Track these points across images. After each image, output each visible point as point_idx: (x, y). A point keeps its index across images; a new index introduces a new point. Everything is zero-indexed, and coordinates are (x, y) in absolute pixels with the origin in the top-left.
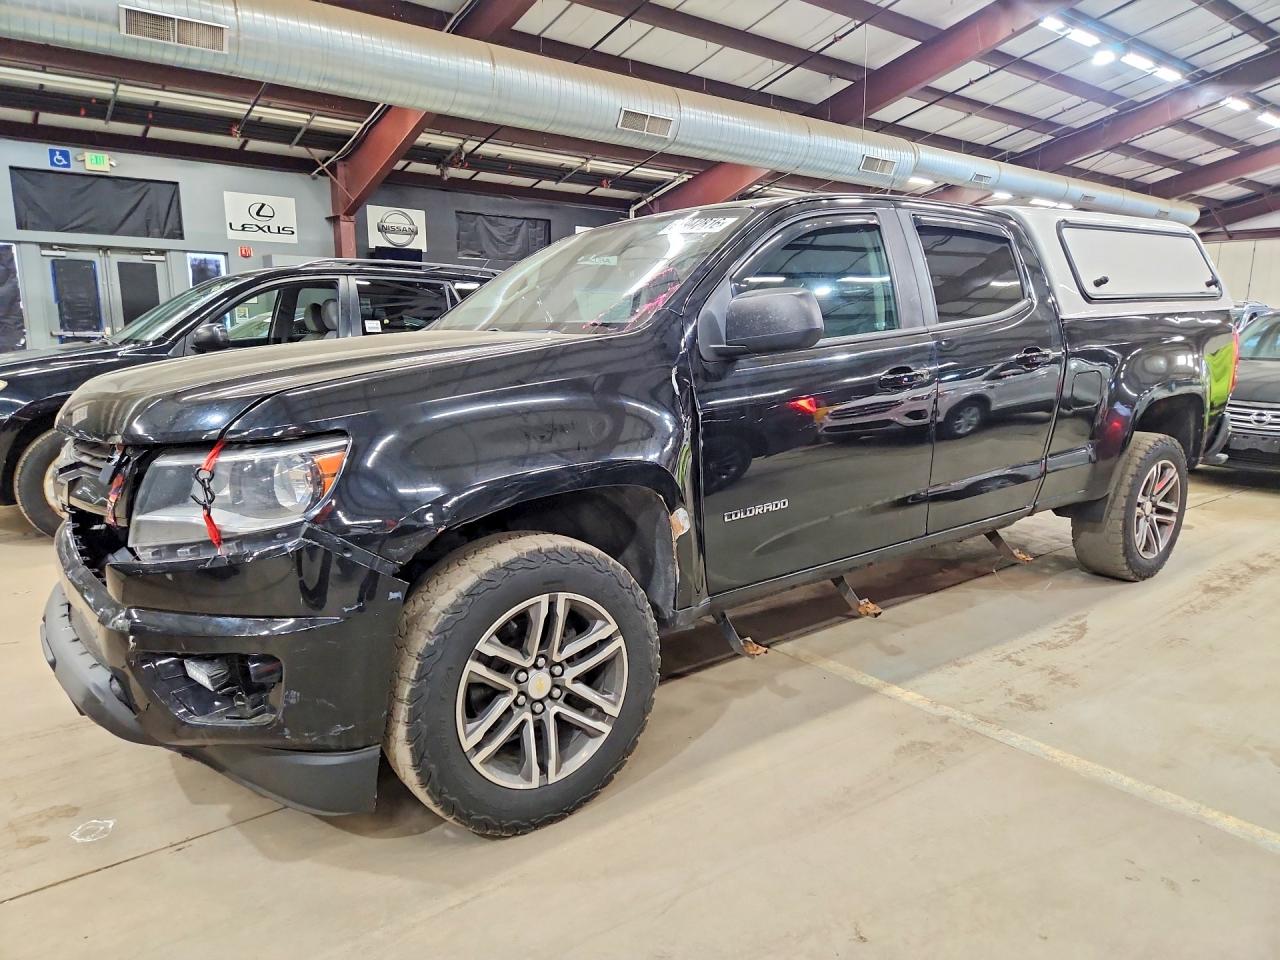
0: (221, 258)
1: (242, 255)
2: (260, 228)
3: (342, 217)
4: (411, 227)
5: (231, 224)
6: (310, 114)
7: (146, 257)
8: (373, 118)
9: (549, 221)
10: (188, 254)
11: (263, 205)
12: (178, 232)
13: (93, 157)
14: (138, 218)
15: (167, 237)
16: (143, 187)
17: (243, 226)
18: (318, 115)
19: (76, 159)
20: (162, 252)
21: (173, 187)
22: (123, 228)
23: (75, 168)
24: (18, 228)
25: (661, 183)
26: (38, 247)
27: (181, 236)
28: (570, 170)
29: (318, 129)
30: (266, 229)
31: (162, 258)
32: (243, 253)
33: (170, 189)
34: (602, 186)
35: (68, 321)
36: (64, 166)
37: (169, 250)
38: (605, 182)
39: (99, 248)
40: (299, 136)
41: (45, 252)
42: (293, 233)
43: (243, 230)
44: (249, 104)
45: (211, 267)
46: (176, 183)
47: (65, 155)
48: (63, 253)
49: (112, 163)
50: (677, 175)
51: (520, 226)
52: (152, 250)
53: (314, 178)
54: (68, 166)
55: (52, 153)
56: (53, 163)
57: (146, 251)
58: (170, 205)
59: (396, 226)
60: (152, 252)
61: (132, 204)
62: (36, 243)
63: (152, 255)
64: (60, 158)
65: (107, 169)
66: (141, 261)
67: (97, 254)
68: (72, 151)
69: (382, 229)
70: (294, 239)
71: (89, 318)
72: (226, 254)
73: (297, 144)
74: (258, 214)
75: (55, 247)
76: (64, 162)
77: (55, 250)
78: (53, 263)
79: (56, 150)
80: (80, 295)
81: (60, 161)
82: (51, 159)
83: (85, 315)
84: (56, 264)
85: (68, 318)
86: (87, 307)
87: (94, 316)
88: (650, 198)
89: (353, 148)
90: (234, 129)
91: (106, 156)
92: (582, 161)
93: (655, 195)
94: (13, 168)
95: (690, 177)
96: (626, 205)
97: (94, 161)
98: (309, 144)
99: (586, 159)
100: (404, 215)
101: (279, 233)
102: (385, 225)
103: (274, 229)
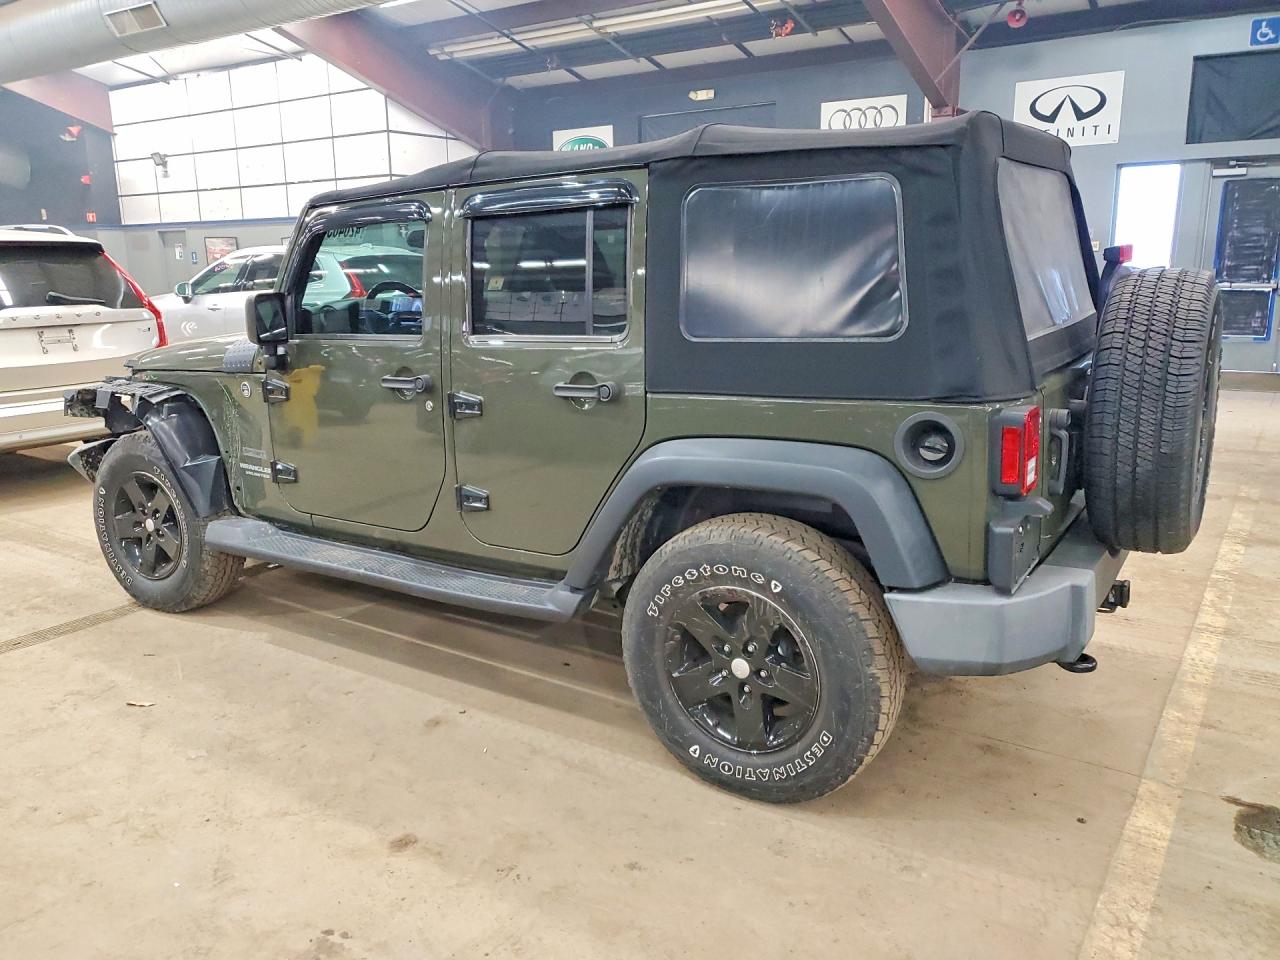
24: (1188, 143)
26: (1209, 166)
35: (1229, 268)
36: (1270, 41)
41: (1217, 172)
47: (1275, 24)
48: (1243, 171)
55: (1257, 25)
56: (1254, 41)
62: (1207, 160)
64: (1264, 29)
71: (1261, 263)
75: (1232, 163)
76: (1272, 36)
77: (1234, 167)
78: (1227, 184)
79: (1263, 21)
80: (1255, 230)
81: (1264, 35)
82: (1254, 34)
83: (1252, 260)
84: (1230, 187)
85: (1228, 263)
86: (1262, 247)
87: (1269, 260)
94: (1199, 59)
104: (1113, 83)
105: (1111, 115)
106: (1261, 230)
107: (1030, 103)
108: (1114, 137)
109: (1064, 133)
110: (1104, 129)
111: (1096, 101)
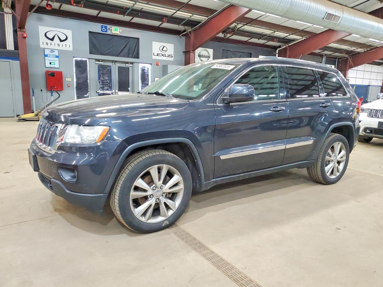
0: (149, 66)
1: (156, 65)
2: (163, 55)
3: (191, 51)
5: (154, 53)
6: (192, 14)
7: (127, 65)
8: (213, 16)
9: (251, 54)
10: (140, 64)
11: (164, 47)
12: (137, 56)
13: (115, 29)
14: (126, 50)
15: (134, 58)
16: (128, 39)
17: (157, 54)
18: (195, 14)
19: (109, 29)
20: (132, 63)
21: (137, 39)
22: (121, 54)
23: (109, 32)
24: (90, 54)
25: (293, 40)
26: (95, 60)
27: (138, 58)
28: (266, 35)
29: (194, 20)
30: (164, 55)
31: (131, 65)
33: (136, 40)
34: (274, 41)
35: (101, 87)
36: (105, 32)
37: (134, 62)
38: (275, 39)
39: (113, 61)
40: (184, 22)
41: (96, 62)
42: (172, 57)
43: (157, 55)
44: (176, 10)
45: (146, 69)
46: (138, 39)
47: (106, 27)
48: (102, 63)
49: (121, 31)
50: (301, 37)
51: (242, 55)
52: (129, 62)
53: (180, 37)
54: (106, 31)
56: (102, 31)
57: (127, 63)
58: (136, 46)
59: (204, 54)
60: (129, 63)
61: (124, 46)
62: (94, 59)
63: (129, 64)
64: (104, 28)
65: (118, 33)
66: (125, 66)
67: (112, 63)
68: (108, 26)
69: (200, 56)
70: (172, 59)
71: (108, 86)
72: (151, 64)
73: (181, 25)
74: (162, 50)
75: (100, 61)
76: (105, 30)
77: (100, 62)
78: (98, 66)
79: (103, 26)
80: (106, 78)
81: (104, 30)
82: (102, 29)
83: (106, 85)
84: (99, 66)
85: (101, 86)
86: (107, 82)
87: (109, 86)
88: (287, 46)
89: (200, 27)
90: (164, 19)
91: (119, 28)
92: (273, 32)
93: (289, 45)
94: (89, 32)
95: (305, 38)
96: (275, 48)
97: (115, 30)
98: (184, 25)
99: (274, 31)
100: (207, 51)
101: (168, 57)
102: (200, 54)
103: (167, 55)
104: (69, 33)
105: (69, 42)
106: (107, 78)
107: (45, 33)
108: (71, 49)
109: (56, 45)
110: (68, 46)
111: (65, 38)
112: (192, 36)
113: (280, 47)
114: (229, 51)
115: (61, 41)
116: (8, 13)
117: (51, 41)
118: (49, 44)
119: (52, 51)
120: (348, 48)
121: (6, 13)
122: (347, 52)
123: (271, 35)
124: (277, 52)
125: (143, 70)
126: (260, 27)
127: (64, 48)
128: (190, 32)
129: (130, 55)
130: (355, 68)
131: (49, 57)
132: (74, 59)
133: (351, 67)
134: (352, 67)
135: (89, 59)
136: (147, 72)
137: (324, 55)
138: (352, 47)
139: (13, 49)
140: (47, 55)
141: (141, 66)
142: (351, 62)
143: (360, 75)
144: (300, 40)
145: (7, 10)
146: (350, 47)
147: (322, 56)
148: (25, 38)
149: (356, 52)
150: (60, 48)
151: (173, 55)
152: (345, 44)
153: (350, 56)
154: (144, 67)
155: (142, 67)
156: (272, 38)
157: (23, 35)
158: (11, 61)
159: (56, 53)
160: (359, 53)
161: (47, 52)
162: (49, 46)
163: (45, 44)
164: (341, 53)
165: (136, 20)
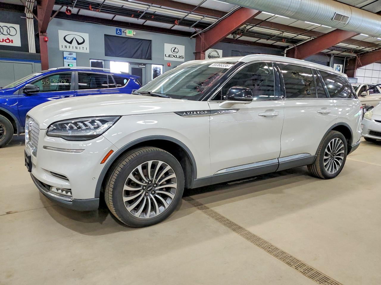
0: (161, 67)
1: (168, 66)
2: (174, 56)
3: (202, 52)
4: (218, 56)
5: (166, 54)
6: (203, 16)
7: (140, 66)
8: (224, 18)
11: (176, 48)
12: (150, 57)
13: (129, 31)
14: (139, 52)
15: (146, 59)
16: (141, 41)
17: (169, 55)
18: (206, 17)
19: (124, 32)
20: (145, 64)
21: (150, 42)
22: (135, 55)
23: (123, 35)
24: (105, 56)
25: (301, 40)
27: (150, 59)
28: (275, 36)
29: (205, 22)
30: (175, 56)
31: (144, 66)
32: (169, 65)
34: (283, 42)
36: (120, 34)
37: (147, 64)
38: (283, 40)
40: (195, 24)
42: (183, 58)
43: (169, 57)
44: (187, 13)
45: (158, 70)
47: (120, 30)
49: (134, 34)
50: (309, 37)
53: (191, 39)
54: (121, 34)
55: (117, 30)
56: (117, 34)
57: (140, 64)
58: (148, 48)
60: (142, 64)
61: (137, 48)
65: (132, 35)
66: (138, 67)
68: (123, 29)
69: (210, 57)
70: (183, 60)
72: (163, 65)
73: (193, 27)
74: (174, 51)
82: (116, 32)
88: (295, 46)
89: (211, 28)
90: (176, 22)
91: (132, 31)
92: (281, 32)
93: (297, 45)
94: (105, 35)
95: (314, 38)
96: (283, 48)
97: (129, 33)
98: (196, 27)
99: (283, 32)
100: (217, 52)
101: (179, 58)
102: (210, 55)
103: (178, 57)
104: (86, 36)
105: (86, 45)
107: (64, 36)
108: (88, 51)
109: (74, 48)
110: (85, 49)
111: (82, 41)
112: (202, 38)
113: (288, 47)
114: (238, 51)
115: (79, 44)
116: (30, 18)
117: (70, 45)
118: (68, 47)
119: (70, 54)
120: (356, 48)
121: (28, 18)
122: (356, 51)
123: (279, 35)
124: (285, 52)
125: (155, 71)
126: (269, 28)
127: (81, 51)
128: (200, 34)
129: (143, 57)
130: (364, 67)
131: (67, 59)
132: (91, 61)
133: (359, 66)
134: (361, 66)
135: (104, 60)
136: (159, 72)
137: (332, 54)
138: (360, 46)
139: (35, 52)
140: (66, 57)
141: (153, 66)
142: (359, 61)
143: (368, 73)
144: (308, 40)
145: (29, 15)
146: (358, 47)
147: (329, 55)
148: (46, 41)
149: (364, 51)
150: (78, 51)
151: (184, 56)
152: (353, 44)
153: (358, 55)
154: (157, 68)
155: (154, 68)
156: (280, 39)
157: (44, 38)
158: (33, 63)
159: (74, 55)
160: (368, 52)
161: (66, 54)
162: (68, 49)
163: (64, 47)
164: (350, 52)
165: (149, 23)
